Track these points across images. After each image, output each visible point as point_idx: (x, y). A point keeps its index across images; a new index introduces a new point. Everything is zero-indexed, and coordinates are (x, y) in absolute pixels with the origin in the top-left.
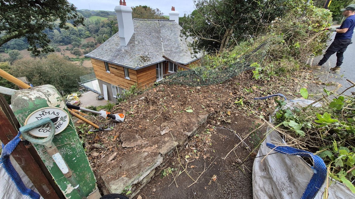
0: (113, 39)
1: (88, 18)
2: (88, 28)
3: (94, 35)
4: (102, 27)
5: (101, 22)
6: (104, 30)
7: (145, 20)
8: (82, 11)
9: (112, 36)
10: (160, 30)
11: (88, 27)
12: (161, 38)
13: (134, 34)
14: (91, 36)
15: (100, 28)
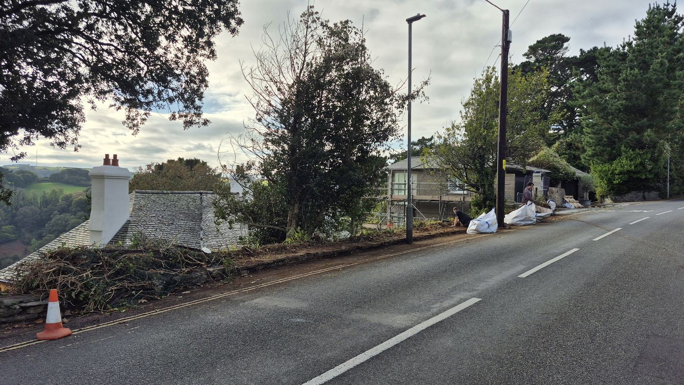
0: (74, 234)
1: (23, 187)
2: (14, 216)
3: (28, 235)
4: (63, 211)
5: (61, 197)
6: (66, 222)
7: (165, 192)
8: (8, 170)
9: (73, 230)
10: (201, 214)
11: (14, 211)
12: (202, 232)
13: (129, 222)
14: (14, 240)
15: (52, 216)
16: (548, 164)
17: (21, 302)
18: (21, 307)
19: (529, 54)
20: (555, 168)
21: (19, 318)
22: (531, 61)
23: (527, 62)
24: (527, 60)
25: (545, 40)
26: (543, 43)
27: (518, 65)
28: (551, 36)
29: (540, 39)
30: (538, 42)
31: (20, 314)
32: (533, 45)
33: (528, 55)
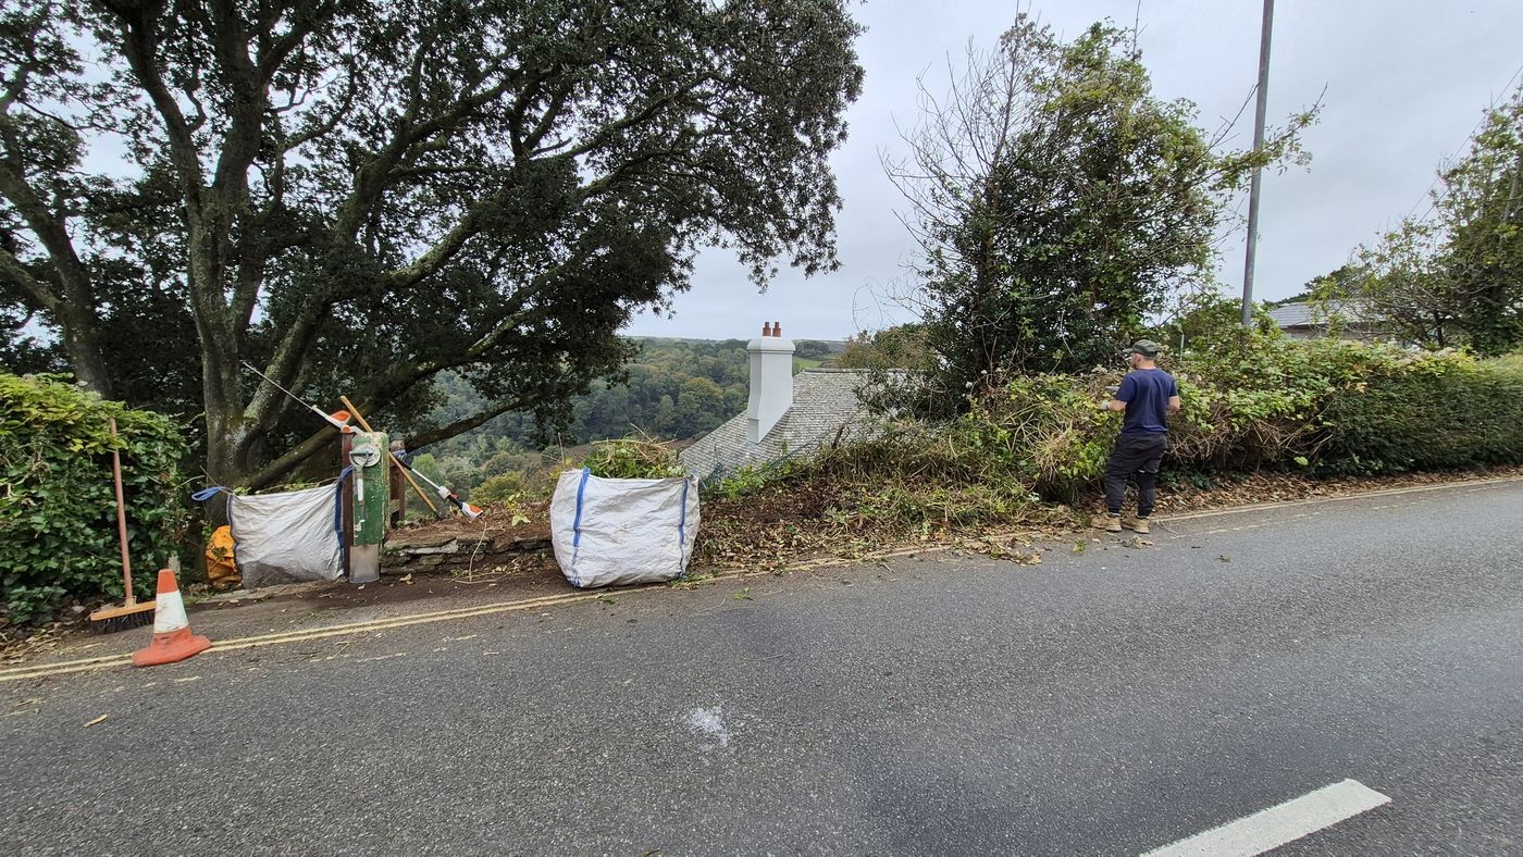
13: (791, 410)
17: (408, 547)
18: (408, 555)
21: (405, 568)
31: (407, 562)
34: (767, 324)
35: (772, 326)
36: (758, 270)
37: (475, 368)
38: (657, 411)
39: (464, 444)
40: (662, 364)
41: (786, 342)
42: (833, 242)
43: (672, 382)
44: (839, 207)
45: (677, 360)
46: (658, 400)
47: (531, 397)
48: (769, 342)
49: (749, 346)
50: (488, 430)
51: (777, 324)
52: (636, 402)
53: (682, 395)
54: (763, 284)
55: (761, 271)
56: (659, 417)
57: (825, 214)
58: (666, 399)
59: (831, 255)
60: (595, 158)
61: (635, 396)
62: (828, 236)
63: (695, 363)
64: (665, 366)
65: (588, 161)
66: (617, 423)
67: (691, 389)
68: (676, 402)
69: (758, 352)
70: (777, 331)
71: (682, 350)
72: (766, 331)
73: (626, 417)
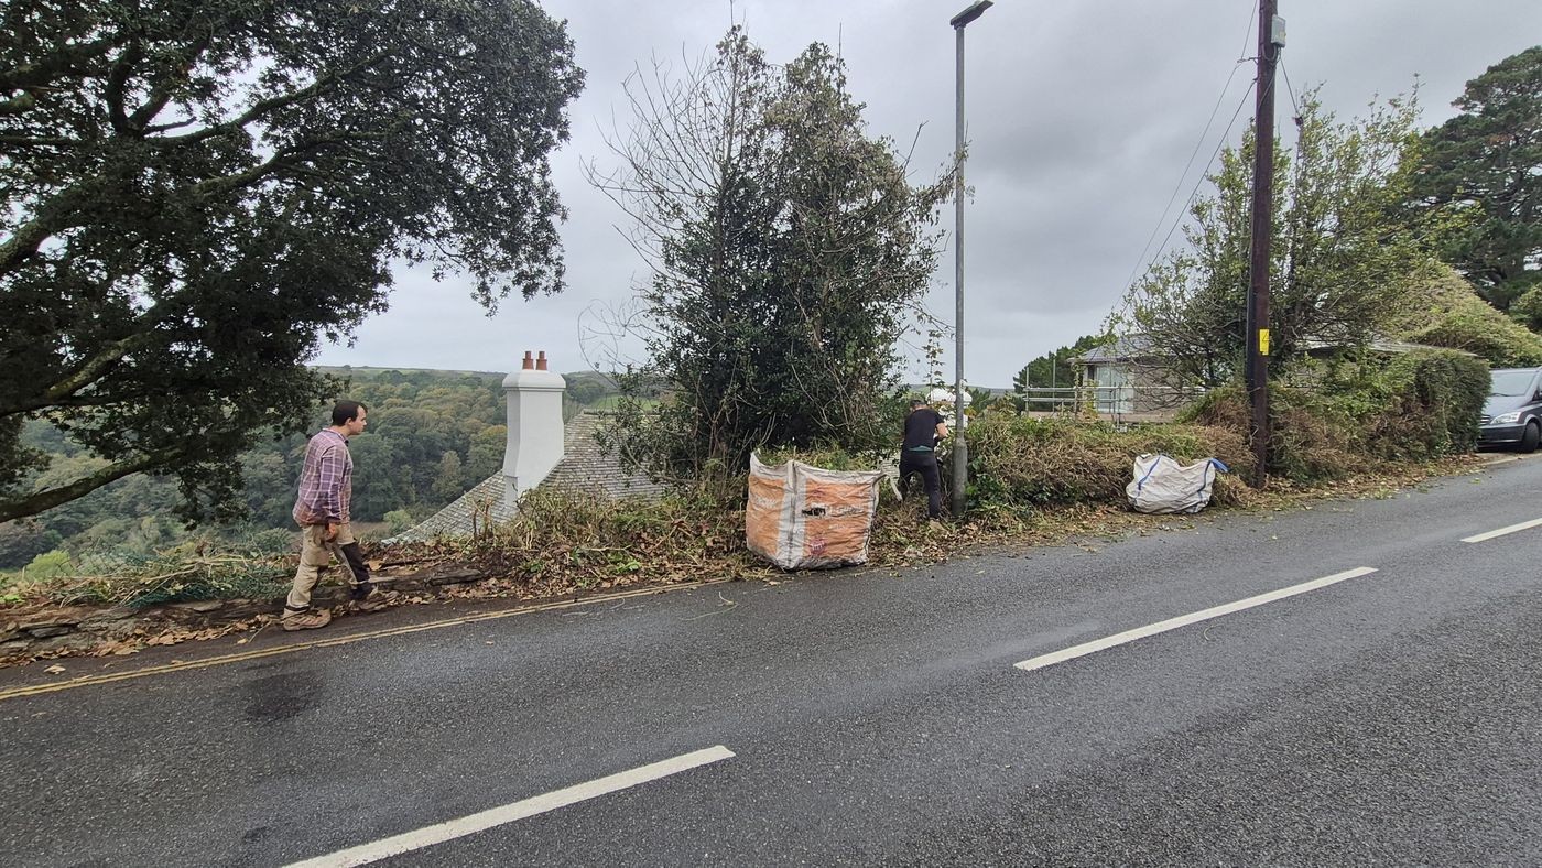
13: (562, 463)
16: (1470, 337)
19: (1468, 100)
20: (1490, 347)
22: (1472, 114)
23: (1461, 117)
24: (1463, 113)
25: (1508, 65)
26: (1505, 70)
27: (1440, 126)
28: (1527, 51)
29: (1496, 62)
30: (1492, 70)
32: (1477, 78)
33: (1466, 103)
34: (528, 354)
35: (535, 357)
36: (483, 288)
37: (81, 414)
38: (437, 473)
39: (119, 533)
40: (441, 407)
41: (553, 377)
42: (560, 258)
43: (459, 432)
44: (564, 217)
45: (466, 402)
46: (438, 458)
47: (170, 454)
48: (532, 377)
49: (505, 382)
50: (161, 510)
51: (541, 354)
52: (403, 461)
53: (473, 449)
54: (491, 305)
55: (488, 289)
56: (439, 482)
57: (545, 225)
58: (450, 457)
59: (559, 273)
60: (278, 132)
61: (402, 453)
62: (554, 252)
63: (492, 405)
64: (448, 410)
65: (266, 136)
66: (374, 493)
67: (486, 442)
68: (464, 460)
69: (516, 389)
70: (542, 364)
71: (474, 387)
72: (527, 362)
73: (388, 483)
